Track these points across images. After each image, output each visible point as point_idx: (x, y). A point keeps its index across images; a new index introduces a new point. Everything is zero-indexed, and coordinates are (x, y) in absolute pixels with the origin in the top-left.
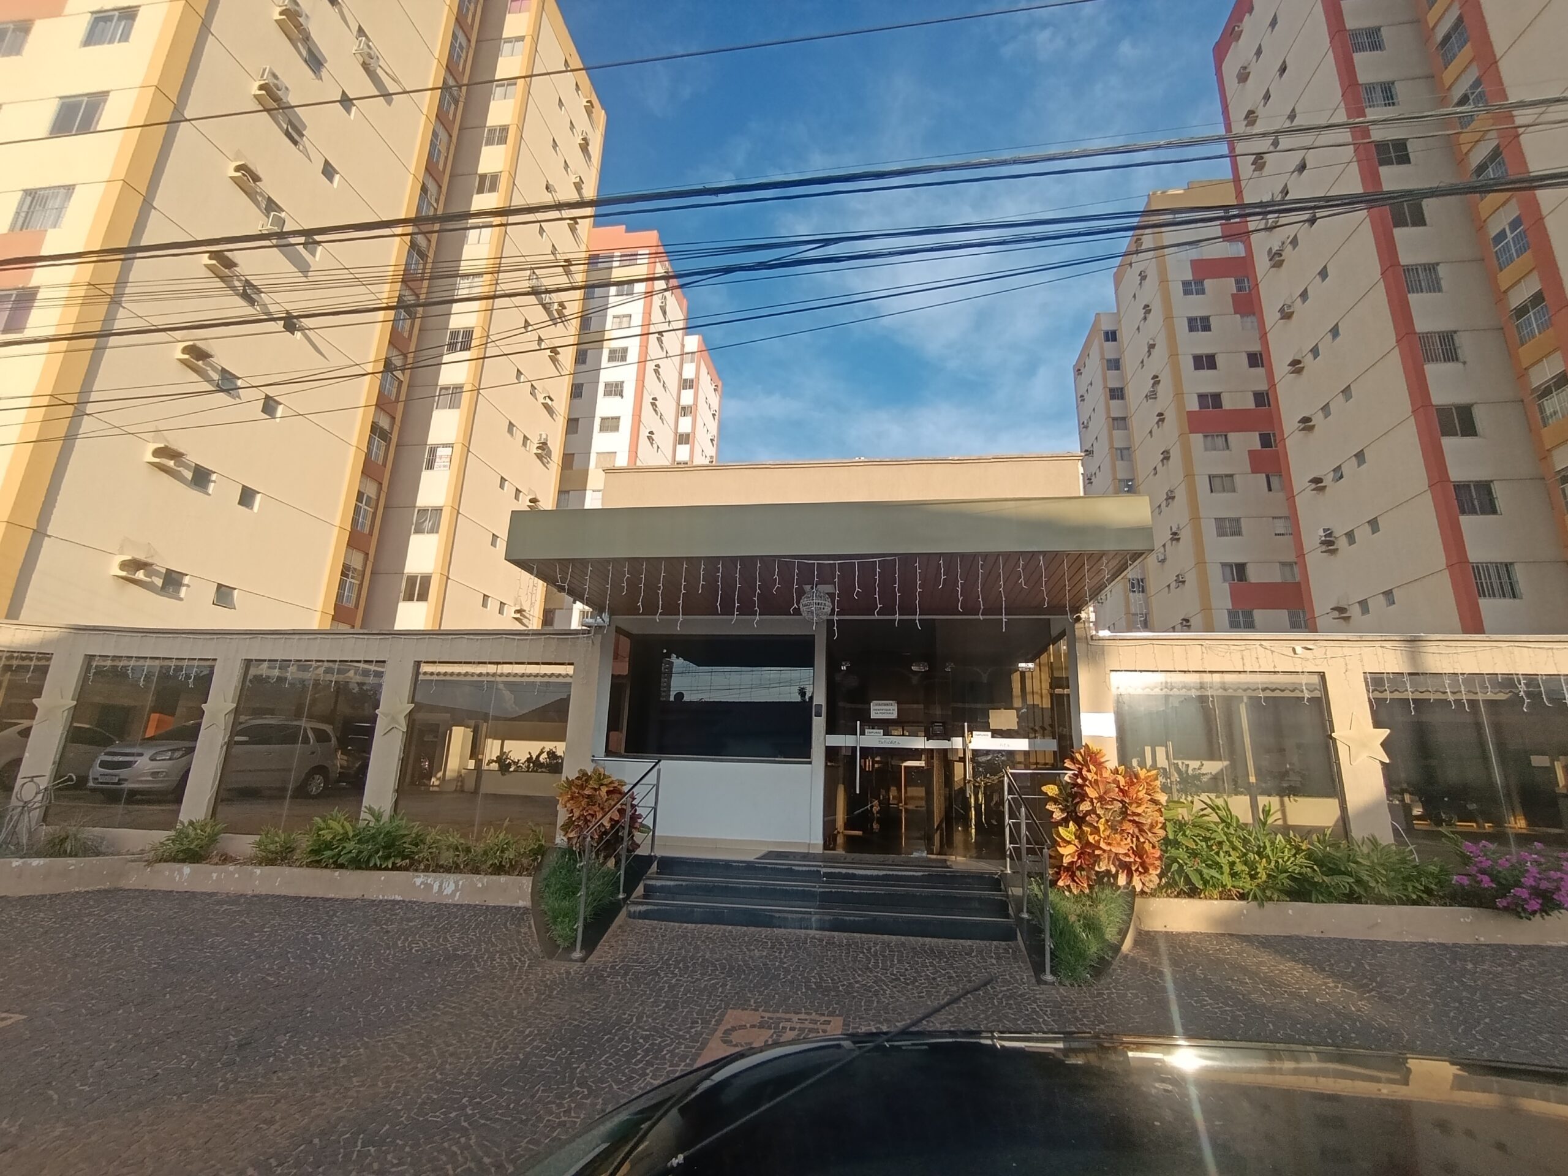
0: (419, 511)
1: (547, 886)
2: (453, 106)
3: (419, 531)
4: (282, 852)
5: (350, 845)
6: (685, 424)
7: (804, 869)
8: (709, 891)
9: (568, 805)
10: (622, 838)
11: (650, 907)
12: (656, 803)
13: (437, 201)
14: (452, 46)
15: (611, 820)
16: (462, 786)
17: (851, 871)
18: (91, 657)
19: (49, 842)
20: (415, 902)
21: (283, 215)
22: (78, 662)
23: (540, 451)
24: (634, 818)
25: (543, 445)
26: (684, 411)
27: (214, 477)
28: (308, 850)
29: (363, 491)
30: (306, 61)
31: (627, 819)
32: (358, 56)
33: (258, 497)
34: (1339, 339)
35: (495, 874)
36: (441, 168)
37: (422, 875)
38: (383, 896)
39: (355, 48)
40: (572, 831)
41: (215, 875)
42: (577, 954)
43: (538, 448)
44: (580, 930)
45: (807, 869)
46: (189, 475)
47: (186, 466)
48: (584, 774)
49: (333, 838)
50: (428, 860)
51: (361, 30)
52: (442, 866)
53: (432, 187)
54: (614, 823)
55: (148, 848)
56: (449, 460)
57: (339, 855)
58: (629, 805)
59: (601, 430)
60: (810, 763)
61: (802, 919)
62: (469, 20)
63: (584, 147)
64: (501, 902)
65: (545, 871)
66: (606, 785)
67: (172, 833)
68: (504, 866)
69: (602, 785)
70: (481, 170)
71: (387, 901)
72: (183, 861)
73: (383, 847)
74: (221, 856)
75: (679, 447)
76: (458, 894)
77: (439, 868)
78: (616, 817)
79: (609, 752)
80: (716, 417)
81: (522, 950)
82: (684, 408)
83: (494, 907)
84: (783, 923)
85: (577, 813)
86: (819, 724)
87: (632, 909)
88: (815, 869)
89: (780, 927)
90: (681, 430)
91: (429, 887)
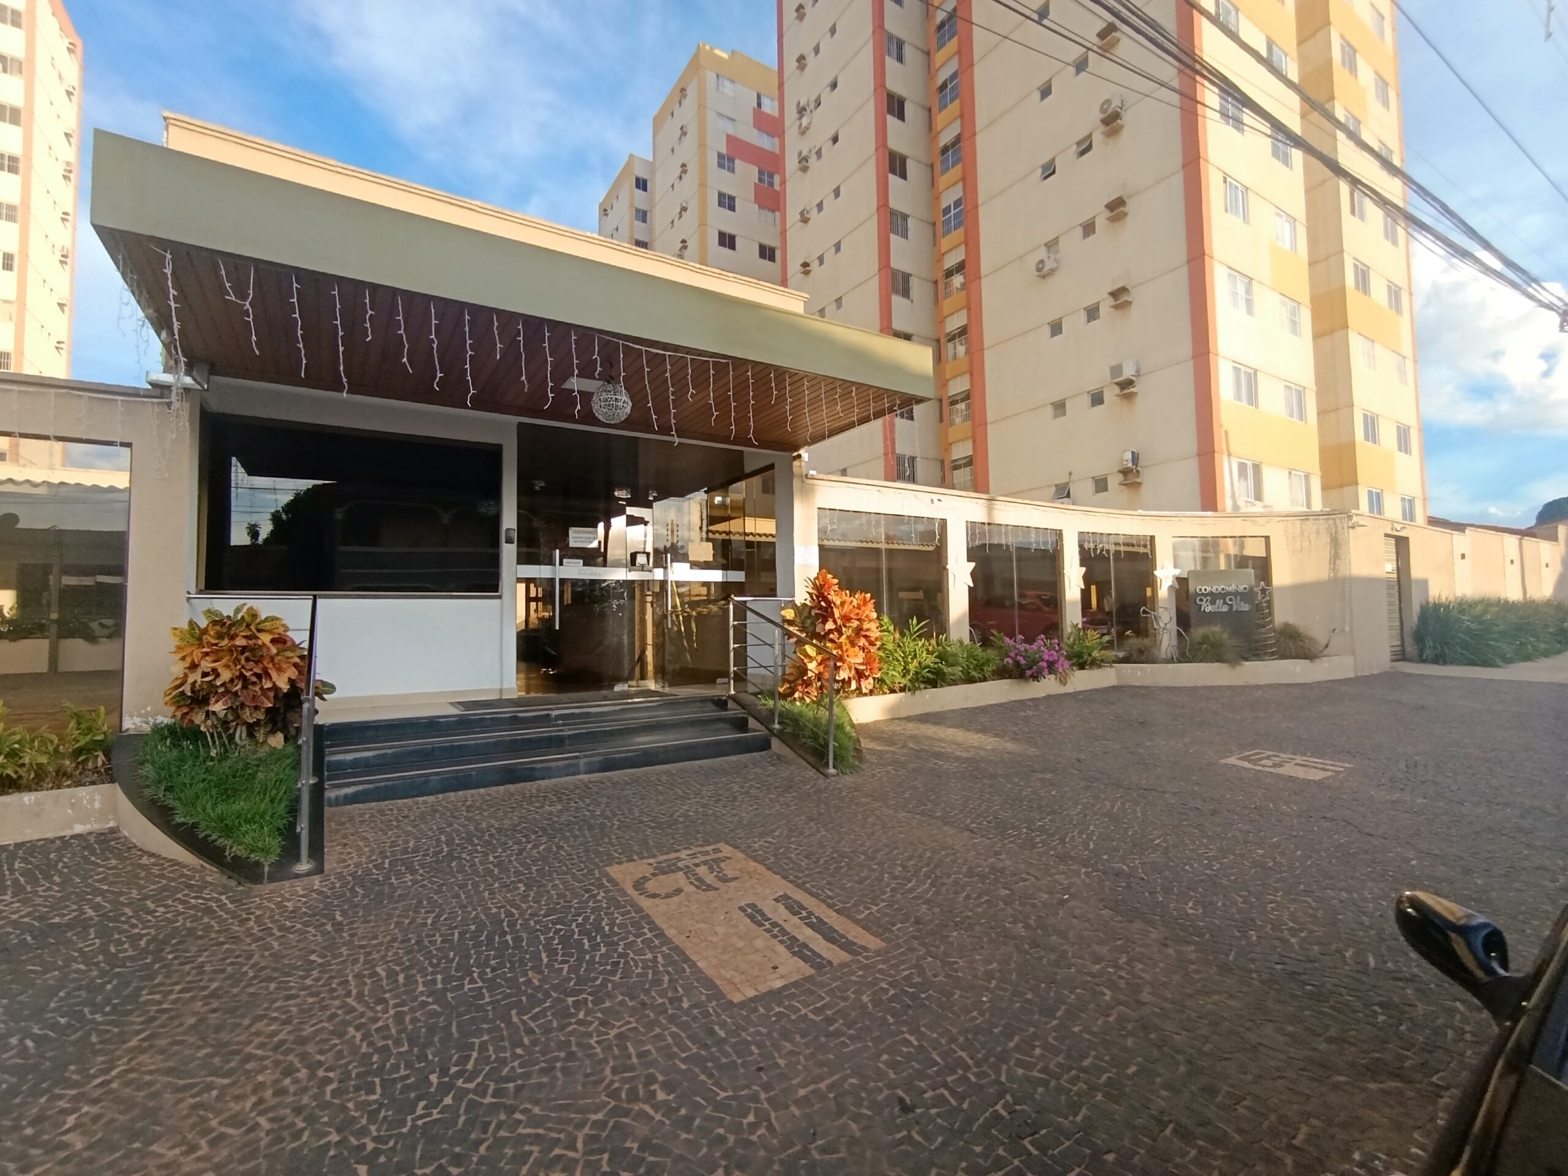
7: (531, 714)
11: (360, 788)
17: (584, 710)
34: (839, 254)
42: (304, 866)
44: (306, 832)
45: (535, 714)
60: (500, 597)
61: (567, 766)
84: (547, 774)
86: (509, 552)
88: (545, 712)
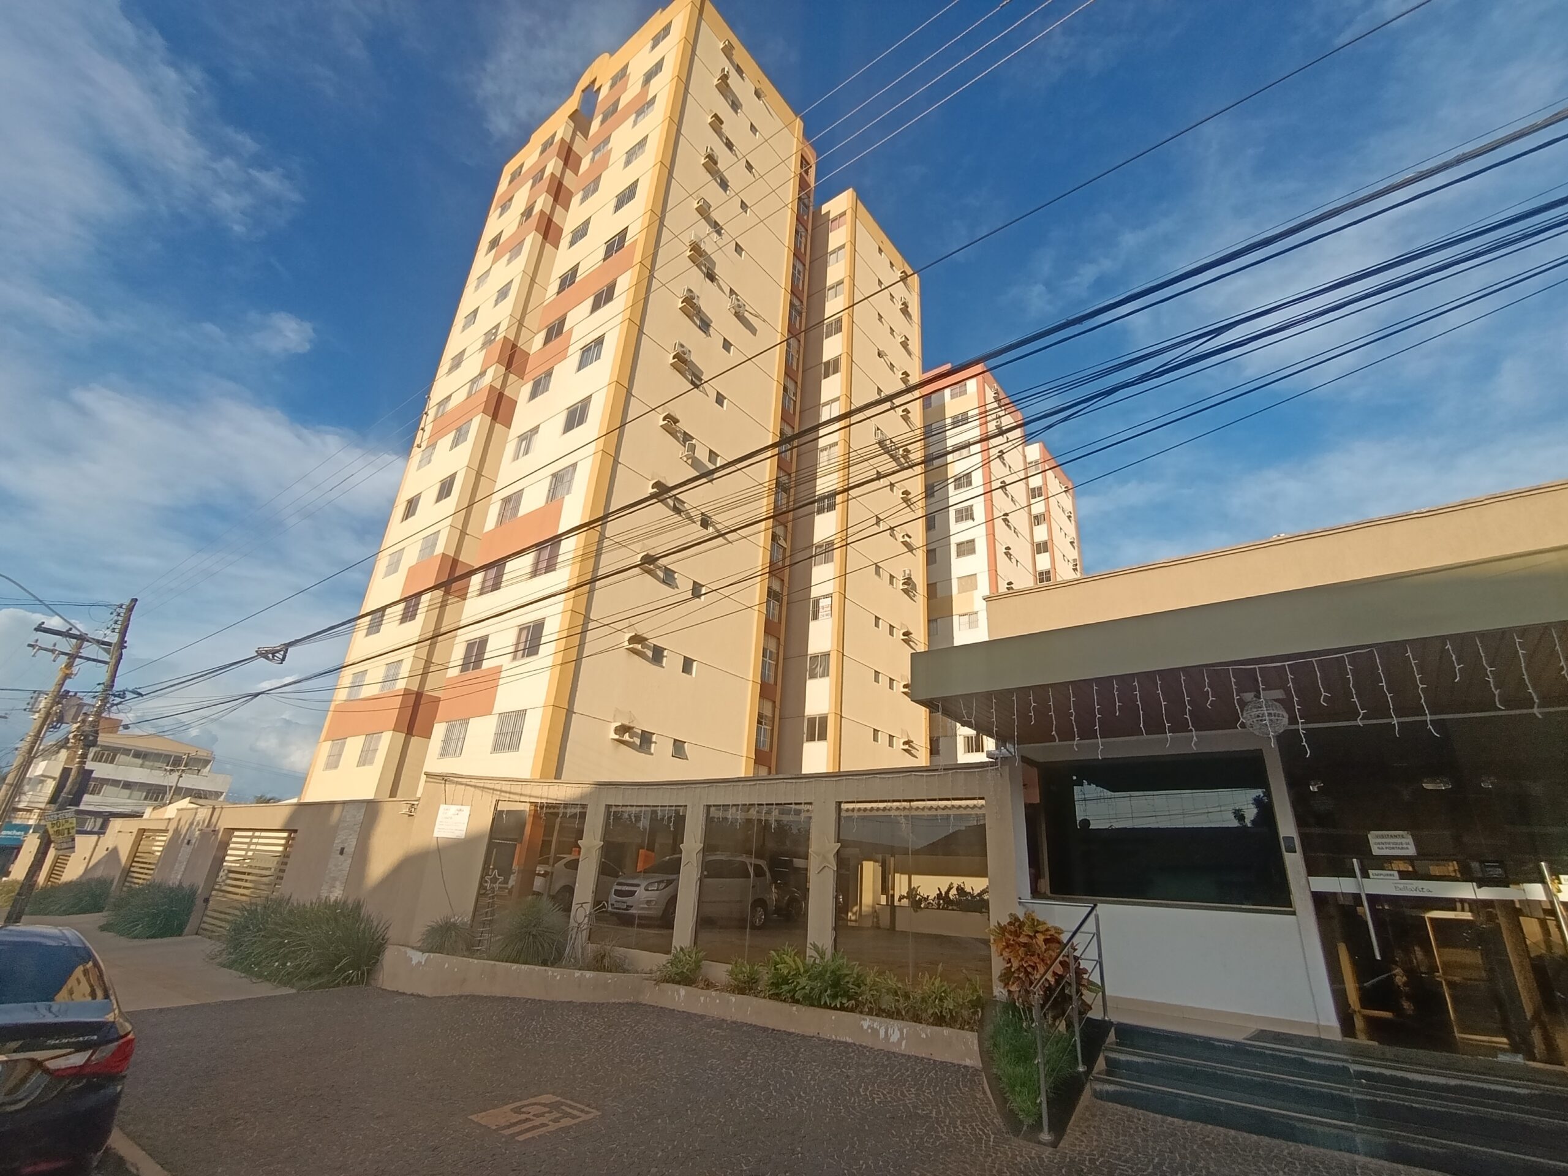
0: (811, 658)
1: (995, 1045)
2: (798, 318)
3: (813, 676)
4: (749, 982)
5: (803, 981)
6: (1041, 534)
7: (1323, 1062)
8: (1191, 1076)
9: (1005, 954)
10: (1070, 997)
11: (1118, 1088)
12: (1100, 955)
13: (795, 394)
14: (793, 274)
15: (1055, 974)
16: (878, 923)
17: (1400, 1074)
18: (608, 807)
19: (595, 957)
20: (865, 1047)
21: (694, 441)
22: (602, 810)
23: (906, 587)
24: (1080, 972)
25: (908, 581)
26: (1038, 519)
27: (666, 653)
28: (770, 982)
29: (766, 647)
30: (699, 328)
31: (1073, 974)
32: (732, 309)
33: (695, 664)
35: (936, 1025)
36: (795, 368)
37: (868, 1018)
38: (836, 1037)
39: (729, 304)
40: (1013, 983)
41: (702, 999)
42: (1046, 1136)
43: (904, 584)
44: (1044, 1105)
45: (1328, 1062)
46: (650, 654)
47: (648, 647)
48: (1017, 919)
49: (789, 973)
50: (871, 1003)
51: (732, 291)
52: (884, 1011)
53: (791, 386)
54: (1059, 978)
55: (655, 968)
56: (829, 609)
57: (794, 990)
58: (1071, 958)
59: (959, 555)
60: (1294, 913)
61: (1340, 1137)
62: (803, 250)
63: (905, 310)
64: (947, 1057)
65: (989, 1029)
66: (1041, 932)
67: (669, 957)
68: (945, 1017)
69: (1037, 932)
70: (825, 360)
71: (840, 1042)
72: (679, 983)
73: (830, 985)
74: (705, 982)
75: (1038, 557)
76: (904, 1043)
77: (880, 1012)
78: (1060, 971)
79: (1036, 893)
80: (1072, 519)
81: (983, 1121)
82: (1036, 517)
83: (942, 1062)
85: (1016, 964)
86: (1294, 862)
87: (1098, 1087)
88: (1340, 1064)
89: (1308, 1143)
90: (1037, 539)
91: (876, 1032)
